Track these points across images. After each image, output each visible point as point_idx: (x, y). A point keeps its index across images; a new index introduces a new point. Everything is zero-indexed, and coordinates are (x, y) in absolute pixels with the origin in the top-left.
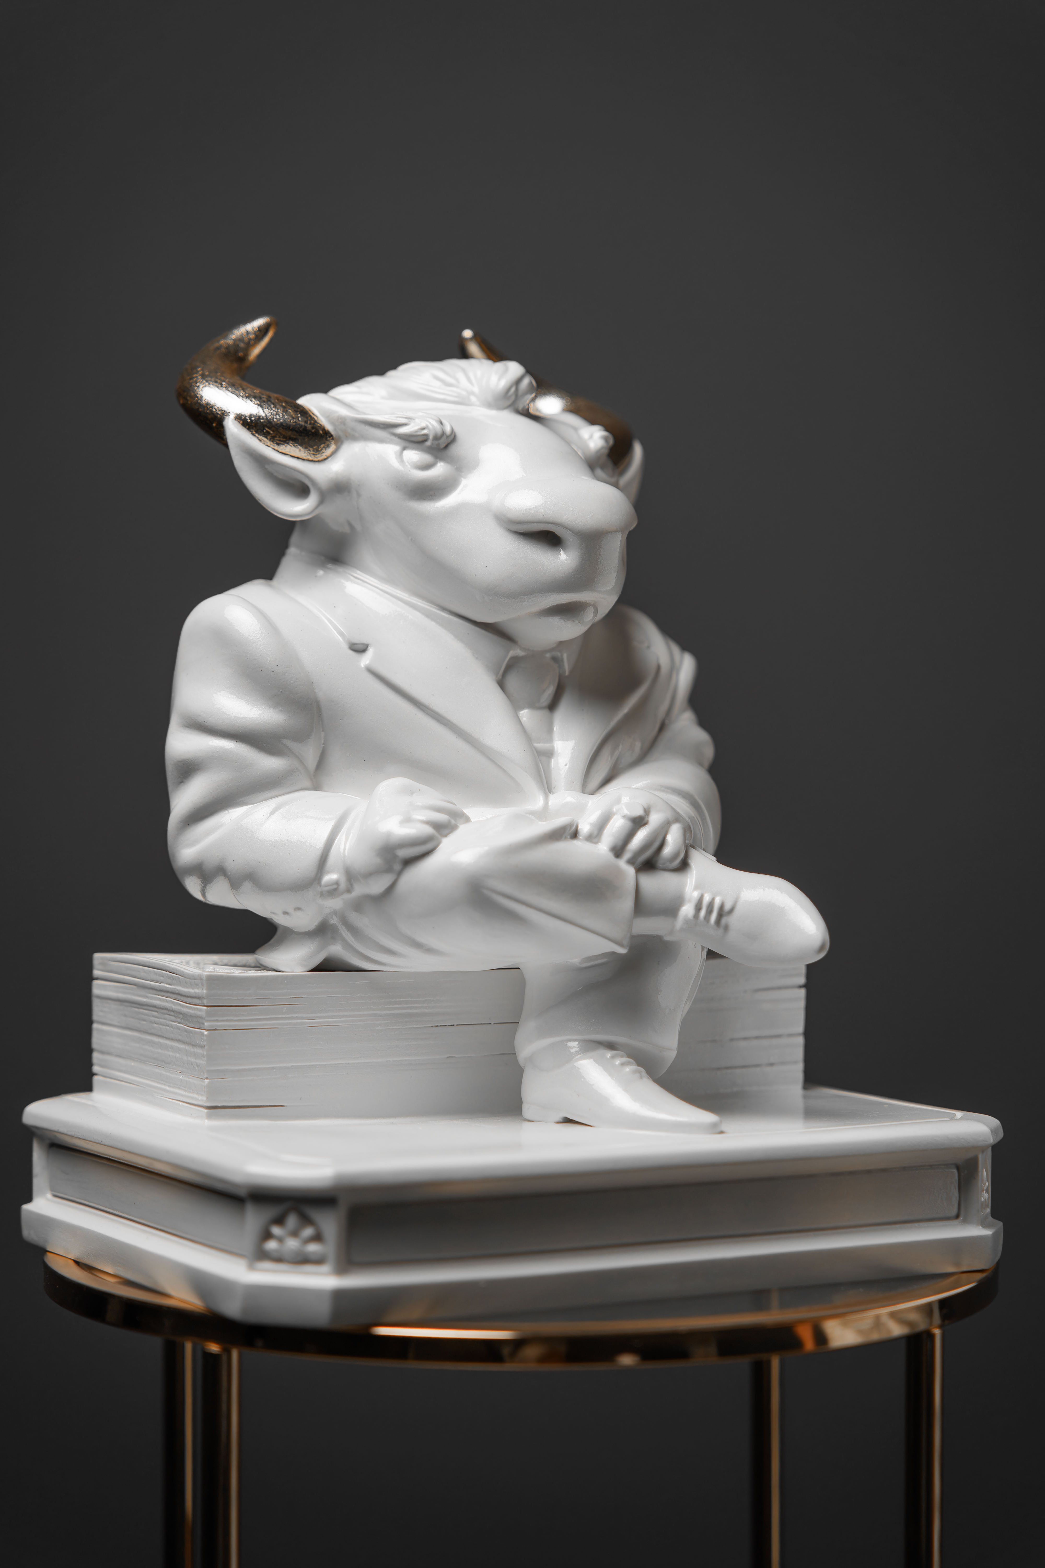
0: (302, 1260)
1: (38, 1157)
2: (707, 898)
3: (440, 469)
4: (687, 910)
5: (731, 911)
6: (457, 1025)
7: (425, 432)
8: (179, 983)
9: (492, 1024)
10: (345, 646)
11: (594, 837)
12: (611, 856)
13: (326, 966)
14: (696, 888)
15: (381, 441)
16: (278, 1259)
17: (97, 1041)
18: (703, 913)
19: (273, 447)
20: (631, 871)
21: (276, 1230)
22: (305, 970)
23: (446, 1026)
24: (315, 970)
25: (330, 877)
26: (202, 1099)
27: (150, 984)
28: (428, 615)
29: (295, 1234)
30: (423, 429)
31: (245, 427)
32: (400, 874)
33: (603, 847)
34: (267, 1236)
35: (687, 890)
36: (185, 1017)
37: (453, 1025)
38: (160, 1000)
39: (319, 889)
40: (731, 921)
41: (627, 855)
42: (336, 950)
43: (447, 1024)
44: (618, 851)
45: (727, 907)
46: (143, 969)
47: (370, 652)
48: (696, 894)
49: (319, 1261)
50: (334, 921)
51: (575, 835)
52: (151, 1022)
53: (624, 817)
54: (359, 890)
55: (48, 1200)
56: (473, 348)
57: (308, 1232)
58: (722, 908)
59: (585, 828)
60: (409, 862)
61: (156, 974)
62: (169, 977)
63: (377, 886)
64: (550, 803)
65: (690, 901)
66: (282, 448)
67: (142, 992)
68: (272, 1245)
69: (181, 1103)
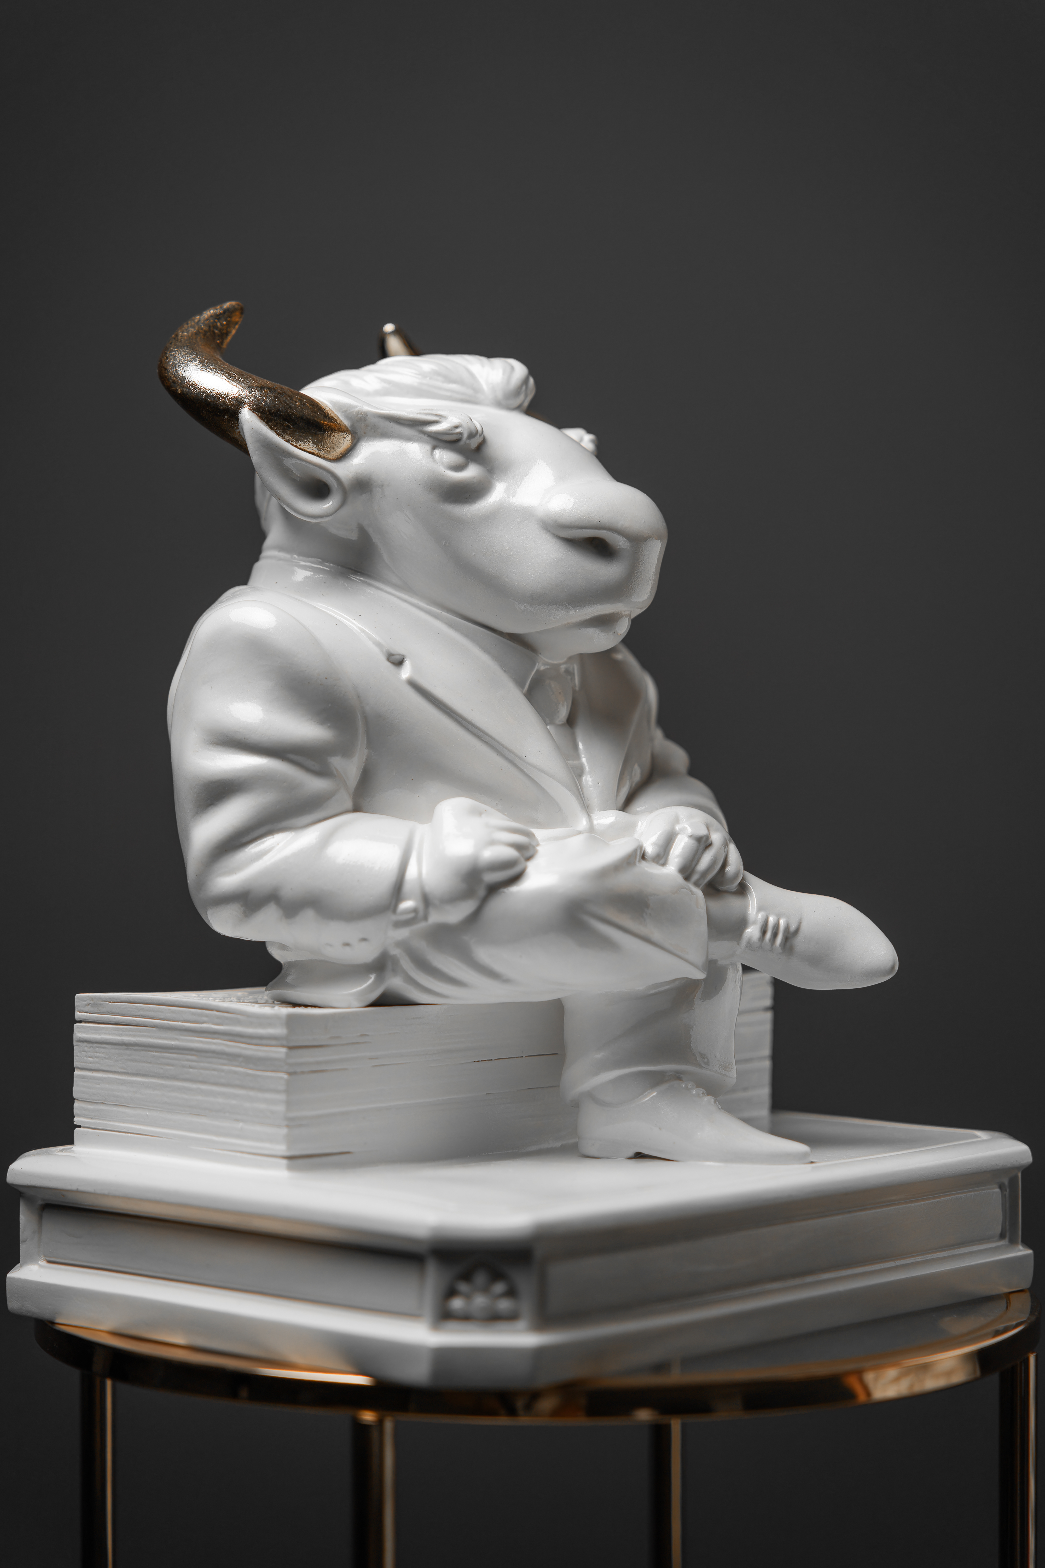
0: (493, 1318)
1: (26, 1219)
2: (772, 920)
3: (472, 472)
4: (752, 932)
5: (797, 931)
6: (495, 1059)
7: (458, 430)
8: (238, 1022)
9: (524, 1057)
10: (383, 659)
11: (661, 858)
12: (680, 879)
13: (386, 1001)
14: (760, 909)
15: (408, 439)
16: (465, 1318)
17: (79, 1089)
18: (769, 935)
19: (292, 443)
20: (699, 893)
21: (463, 1287)
22: (359, 1005)
23: (485, 1060)
24: (373, 1004)
25: (407, 904)
26: (281, 1148)
27: (184, 1026)
28: (451, 625)
29: (486, 1290)
30: (457, 427)
31: (263, 421)
32: (484, 901)
33: (672, 868)
34: (451, 1293)
35: (750, 912)
36: (249, 1061)
37: (491, 1060)
38: (201, 1042)
39: (394, 918)
40: (799, 943)
41: (695, 877)
42: (396, 983)
43: (487, 1059)
44: (687, 871)
45: (793, 928)
46: (170, 1009)
47: (407, 664)
48: (760, 916)
49: (511, 1317)
50: (395, 952)
51: (643, 857)
52: (184, 1066)
53: (691, 836)
54: (435, 917)
55: (41, 1266)
56: (394, 344)
57: (499, 1287)
58: (787, 929)
59: (650, 850)
60: (494, 889)
61: (193, 1014)
62: (218, 1017)
63: (455, 915)
64: (595, 822)
65: (754, 923)
66: (301, 444)
67: (169, 1034)
68: (457, 1304)
69: (238, 1154)
